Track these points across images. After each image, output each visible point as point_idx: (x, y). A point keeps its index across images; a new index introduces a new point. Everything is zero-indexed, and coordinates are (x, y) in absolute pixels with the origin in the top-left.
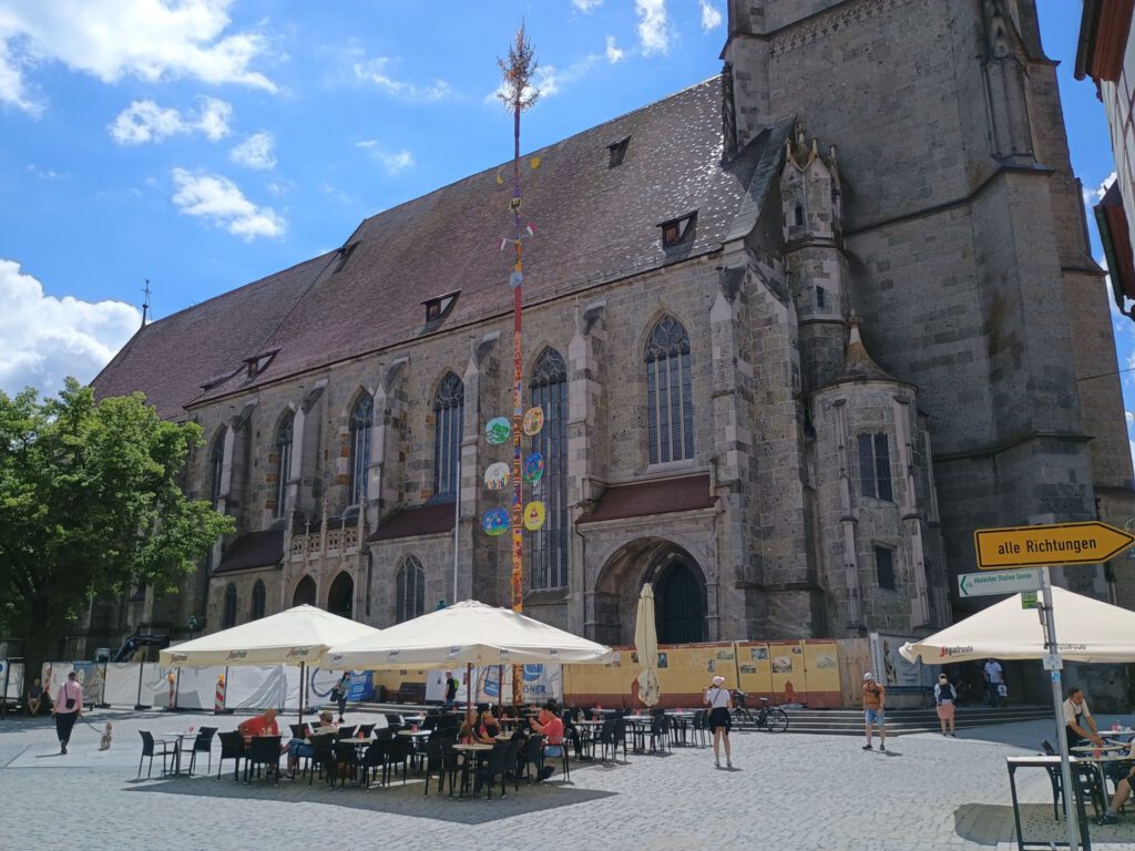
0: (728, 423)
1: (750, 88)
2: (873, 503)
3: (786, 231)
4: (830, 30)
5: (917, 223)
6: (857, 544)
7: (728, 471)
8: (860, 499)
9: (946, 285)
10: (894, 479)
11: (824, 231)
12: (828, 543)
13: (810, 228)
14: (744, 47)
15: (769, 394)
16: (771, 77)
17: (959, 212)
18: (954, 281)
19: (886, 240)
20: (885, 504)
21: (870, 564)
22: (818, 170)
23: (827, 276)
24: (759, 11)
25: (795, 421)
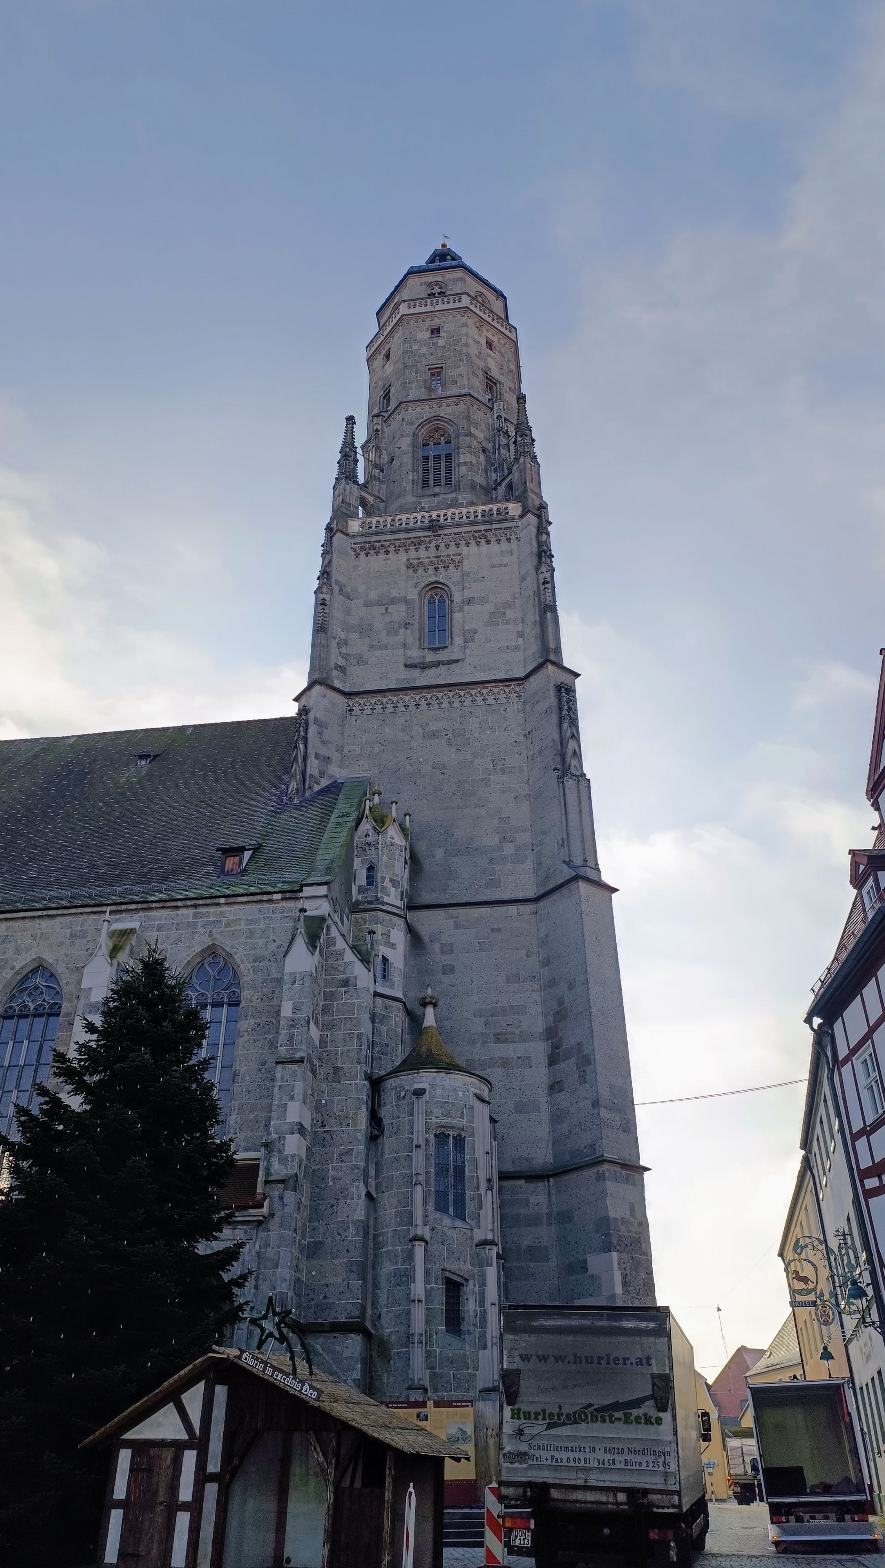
0: (292, 1098)
1: (326, 737)
2: (447, 1221)
3: (354, 889)
5: (484, 911)
6: (427, 1272)
7: (283, 1160)
8: (434, 1215)
9: (508, 981)
11: (393, 898)
12: (387, 1268)
13: (382, 893)
14: (324, 696)
15: (336, 1070)
16: (346, 734)
17: (527, 908)
18: (518, 979)
19: (451, 922)
20: (459, 1223)
21: (439, 1304)
22: (393, 833)
23: (393, 946)
24: (342, 669)
25: (364, 1108)
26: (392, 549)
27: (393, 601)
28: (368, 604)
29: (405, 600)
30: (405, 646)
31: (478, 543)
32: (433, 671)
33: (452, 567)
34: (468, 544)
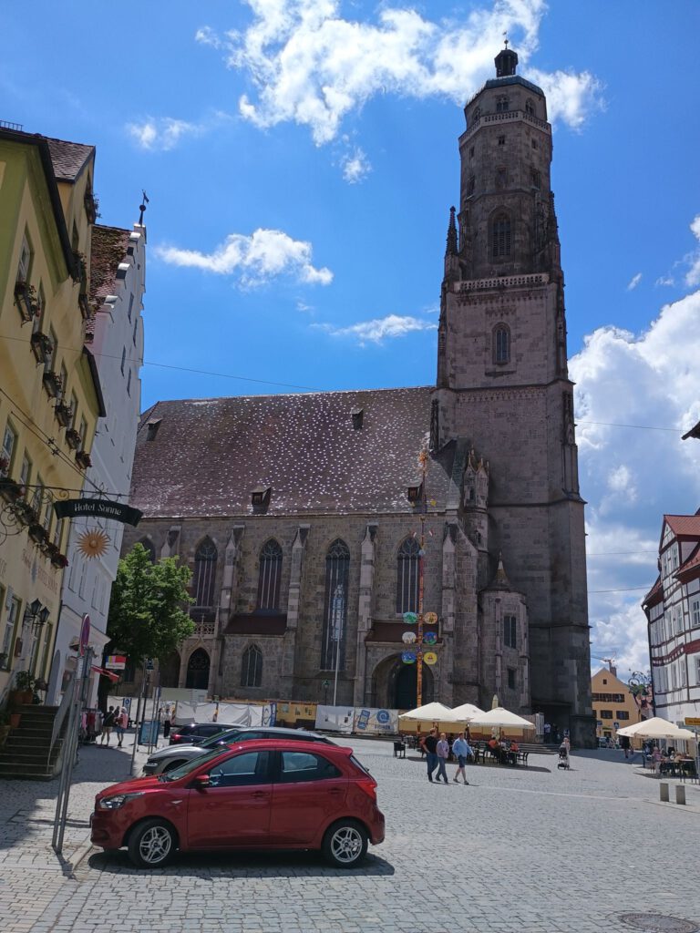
1: (447, 417)
2: (509, 649)
3: (465, 500)
4: (489, 399)
5: (525, 509)
6: (502, 666)
8: (504, 647)
9: (535, 543)
10: (517, 639)
11: (482, 505)
12: (486, 664)
13: (477, 503)
14: (445, 393)
16: (457, 413)
17: (543, 509)
19: (508, 514)
20: (514, 650)
21: (506, 677)
22: (482, 473)
23: (482, 528)
24: (453, 376)
26: (478, 301)
27: (479, 335)
28: (466, 336)
29: (485, 334)
30: (485, 362)
31: (525, 299)
32: (500, 378)
33: (510, 313)
34: (519, 299)
